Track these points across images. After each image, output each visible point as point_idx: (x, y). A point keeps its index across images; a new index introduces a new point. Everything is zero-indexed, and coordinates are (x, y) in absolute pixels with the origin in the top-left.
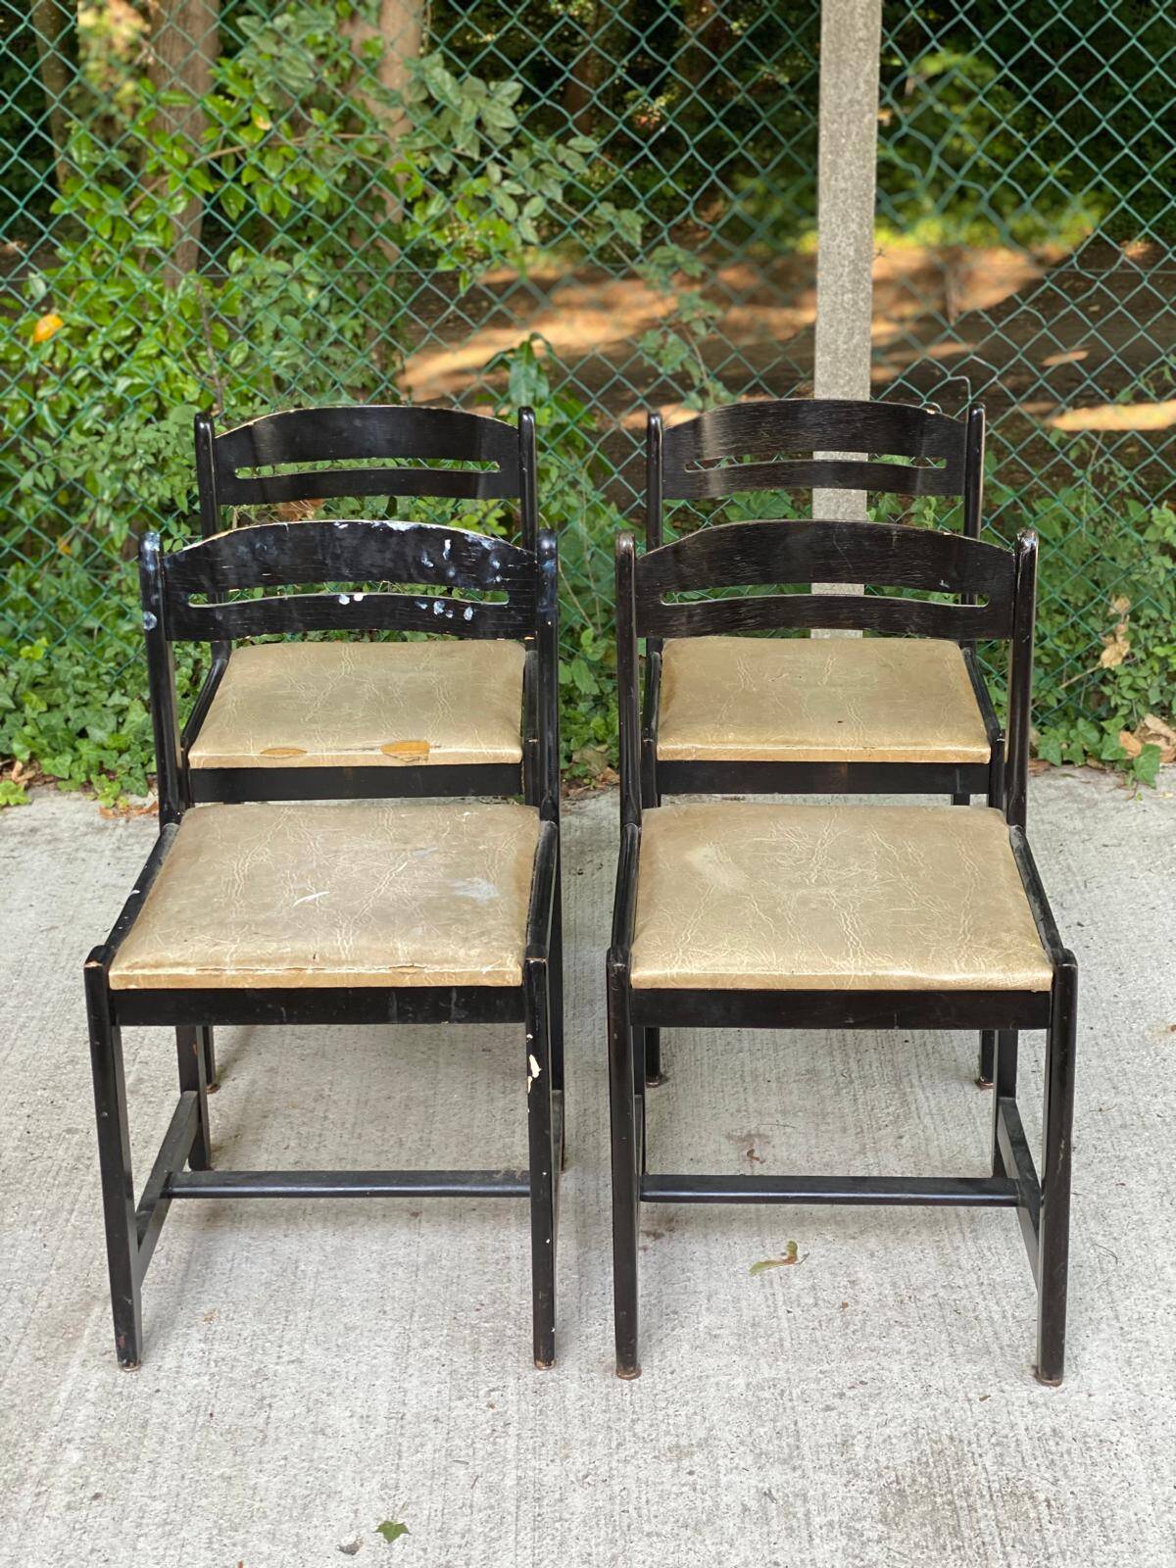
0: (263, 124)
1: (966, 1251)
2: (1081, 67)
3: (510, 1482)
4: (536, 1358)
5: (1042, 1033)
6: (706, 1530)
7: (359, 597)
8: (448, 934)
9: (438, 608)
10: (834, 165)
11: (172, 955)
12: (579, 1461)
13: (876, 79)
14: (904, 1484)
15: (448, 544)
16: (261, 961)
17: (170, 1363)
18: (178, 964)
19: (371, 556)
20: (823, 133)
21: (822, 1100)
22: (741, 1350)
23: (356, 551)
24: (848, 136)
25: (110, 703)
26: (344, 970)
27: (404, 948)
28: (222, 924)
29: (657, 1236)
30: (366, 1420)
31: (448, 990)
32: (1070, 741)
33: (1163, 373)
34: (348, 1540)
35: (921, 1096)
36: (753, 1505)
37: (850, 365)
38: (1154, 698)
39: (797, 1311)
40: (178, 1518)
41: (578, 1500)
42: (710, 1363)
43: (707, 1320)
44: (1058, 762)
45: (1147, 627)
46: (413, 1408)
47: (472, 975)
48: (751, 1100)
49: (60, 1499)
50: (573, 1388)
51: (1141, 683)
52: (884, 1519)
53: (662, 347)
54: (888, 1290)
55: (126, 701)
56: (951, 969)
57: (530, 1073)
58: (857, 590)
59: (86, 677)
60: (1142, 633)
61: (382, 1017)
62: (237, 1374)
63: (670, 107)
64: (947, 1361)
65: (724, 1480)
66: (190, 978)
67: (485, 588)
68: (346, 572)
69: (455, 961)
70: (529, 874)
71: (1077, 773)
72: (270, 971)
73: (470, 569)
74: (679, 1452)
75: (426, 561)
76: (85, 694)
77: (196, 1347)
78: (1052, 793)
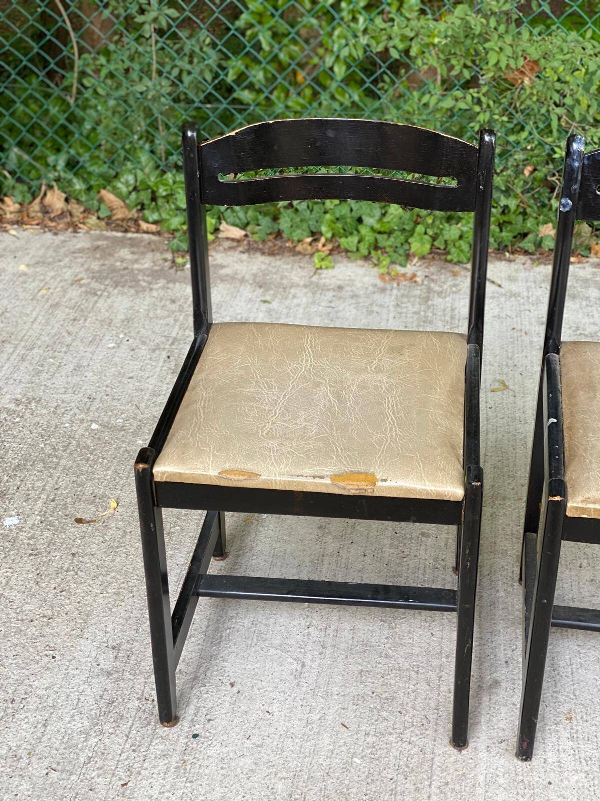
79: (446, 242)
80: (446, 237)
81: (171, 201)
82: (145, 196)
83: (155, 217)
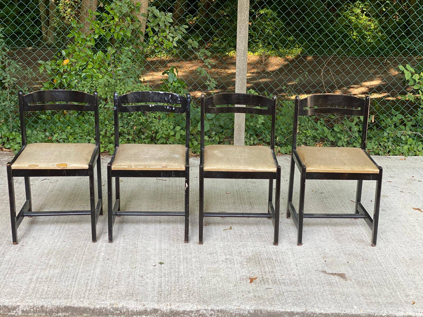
0: (117, 19)
1: (262, 228)
2: (298, 14)
3: (181, 257)
4: (185, 241)
5: (275, 180)
6: (216, 263)
7: (153, 105)
8: (172, 162)
9: (168, 108)
10: (240, 32)
11: (123, 164)
12: (193, 255)
13: (248, 15)
14: (251, 258)
15: (170, 96)
16: (138, 165)
17: (118, 242)
18: (124, 166)
19: (156, 98)
20: (238, 25)
21: (236, 207)
22: (222, 241)
23: (153, 97)
24: (243, 26)
25: (87, 138)
26: (153, 167)
27: (164, 164)
28: (131, 160)
29: (206, 225)
30: (155, 250)
31: (172, 171)
32: (286, 149)
33: (305, 76)
34: (154, 265)
35: (255, 206)
36: (224, 260)
37: (243, 71)
38: (303, 141)
39: (232, 236)
40: (123, 262)
41: (194, 260)
42: (216, 243)
43: (215, 237)
44: (284, 153)
45: (302, 127)
46: (163, 248)
47: (176, 168)
48: (223, 206)
49: (101, 260)
50: (192, 246)
51: (301, 138)
52: (247, 262)
53: (201, 70)
54: (248, 233)
55: (90, 138)
56: (260, 168)
57: (186, 186)
58: (244, 106)
59: (82, 133)
60: (301, 128)
61: (160, 176)
62: (130, 243)
63: (197, 19)
64: (258, 242)
65: (219, 257)
66: (126, 168)
67: (177, 104)
68: (151, 101)
69: (173, 166)
70: (185, 155)
71: (288, 156)
72: (140, 167)
73: (174, 100)
74: (211, 254)
75: (166, 99)
76: (82, 136)
77: (122, 240)
78: (283, 159)
79: (109, 149)
80: (109, 147)
81: (14, 141)
82: (5, 140)
83: (9, 146)
